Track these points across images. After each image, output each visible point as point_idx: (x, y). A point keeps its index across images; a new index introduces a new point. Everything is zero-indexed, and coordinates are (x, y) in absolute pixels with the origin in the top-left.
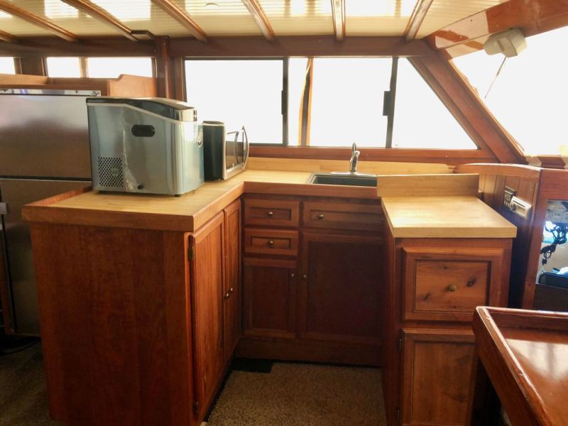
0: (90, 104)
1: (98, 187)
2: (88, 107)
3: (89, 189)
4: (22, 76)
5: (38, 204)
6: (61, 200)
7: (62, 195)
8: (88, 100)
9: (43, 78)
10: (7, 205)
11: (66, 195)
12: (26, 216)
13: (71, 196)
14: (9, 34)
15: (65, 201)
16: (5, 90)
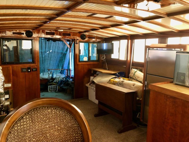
0: (177, 54)
1: (175, 82)
2: (176, 54)
3: (172, 82)
4: (160, 44)
5: (154, 84)
6: (161, 84)
7: (162, 83)
8: (177, 52)
9: (166, 45)
10: (147, 83)
11: (163, 83)
12: (150, 87)
13: (165, 84)
14: (158, 32)
15: (162, 85)
16: (153, 49)
